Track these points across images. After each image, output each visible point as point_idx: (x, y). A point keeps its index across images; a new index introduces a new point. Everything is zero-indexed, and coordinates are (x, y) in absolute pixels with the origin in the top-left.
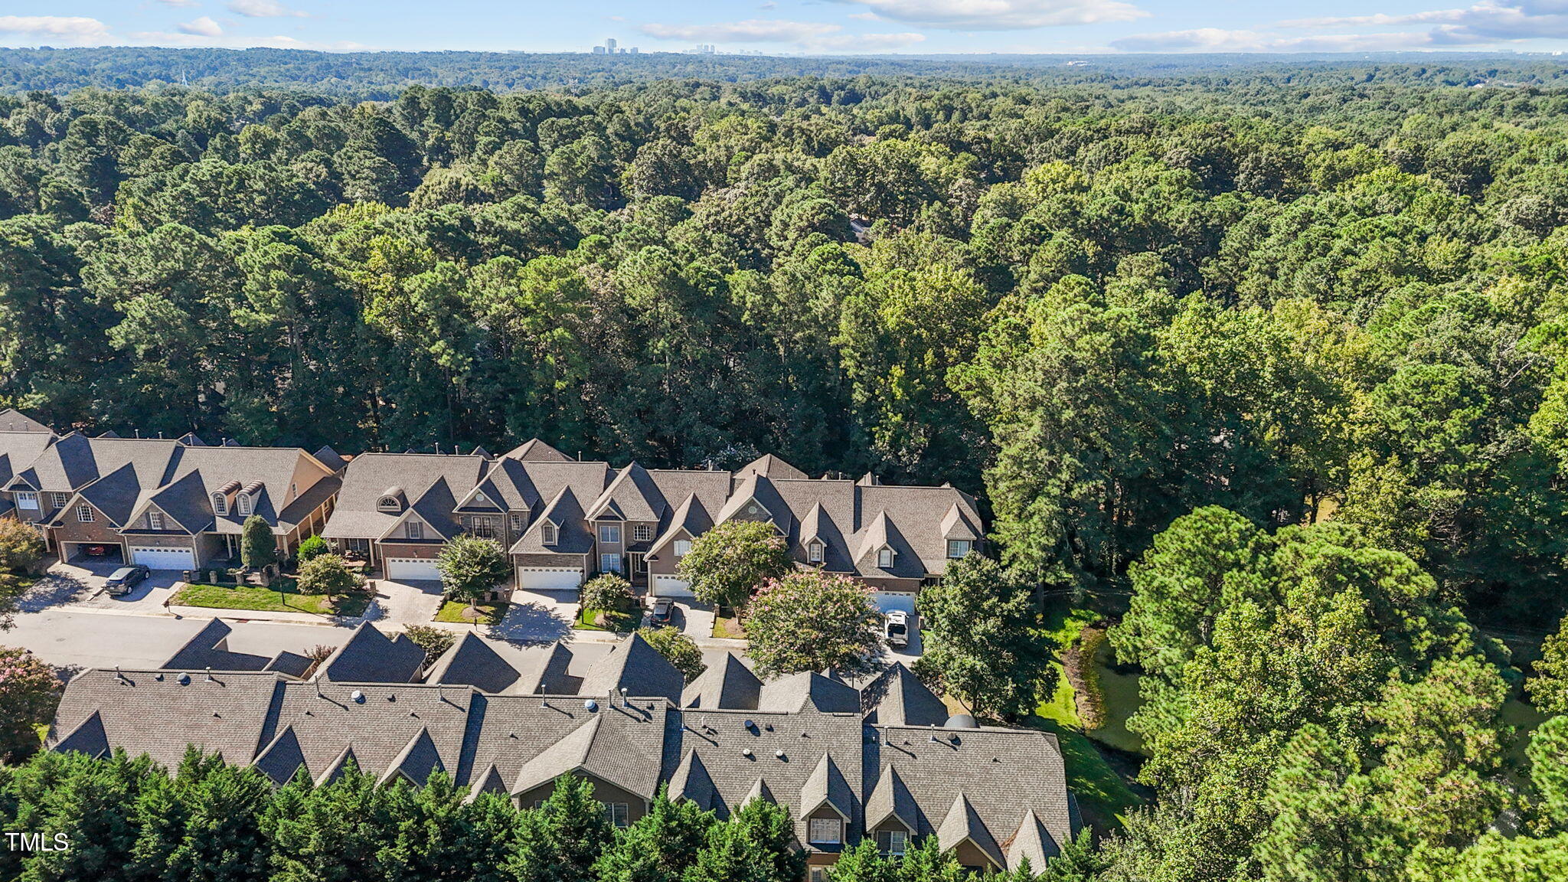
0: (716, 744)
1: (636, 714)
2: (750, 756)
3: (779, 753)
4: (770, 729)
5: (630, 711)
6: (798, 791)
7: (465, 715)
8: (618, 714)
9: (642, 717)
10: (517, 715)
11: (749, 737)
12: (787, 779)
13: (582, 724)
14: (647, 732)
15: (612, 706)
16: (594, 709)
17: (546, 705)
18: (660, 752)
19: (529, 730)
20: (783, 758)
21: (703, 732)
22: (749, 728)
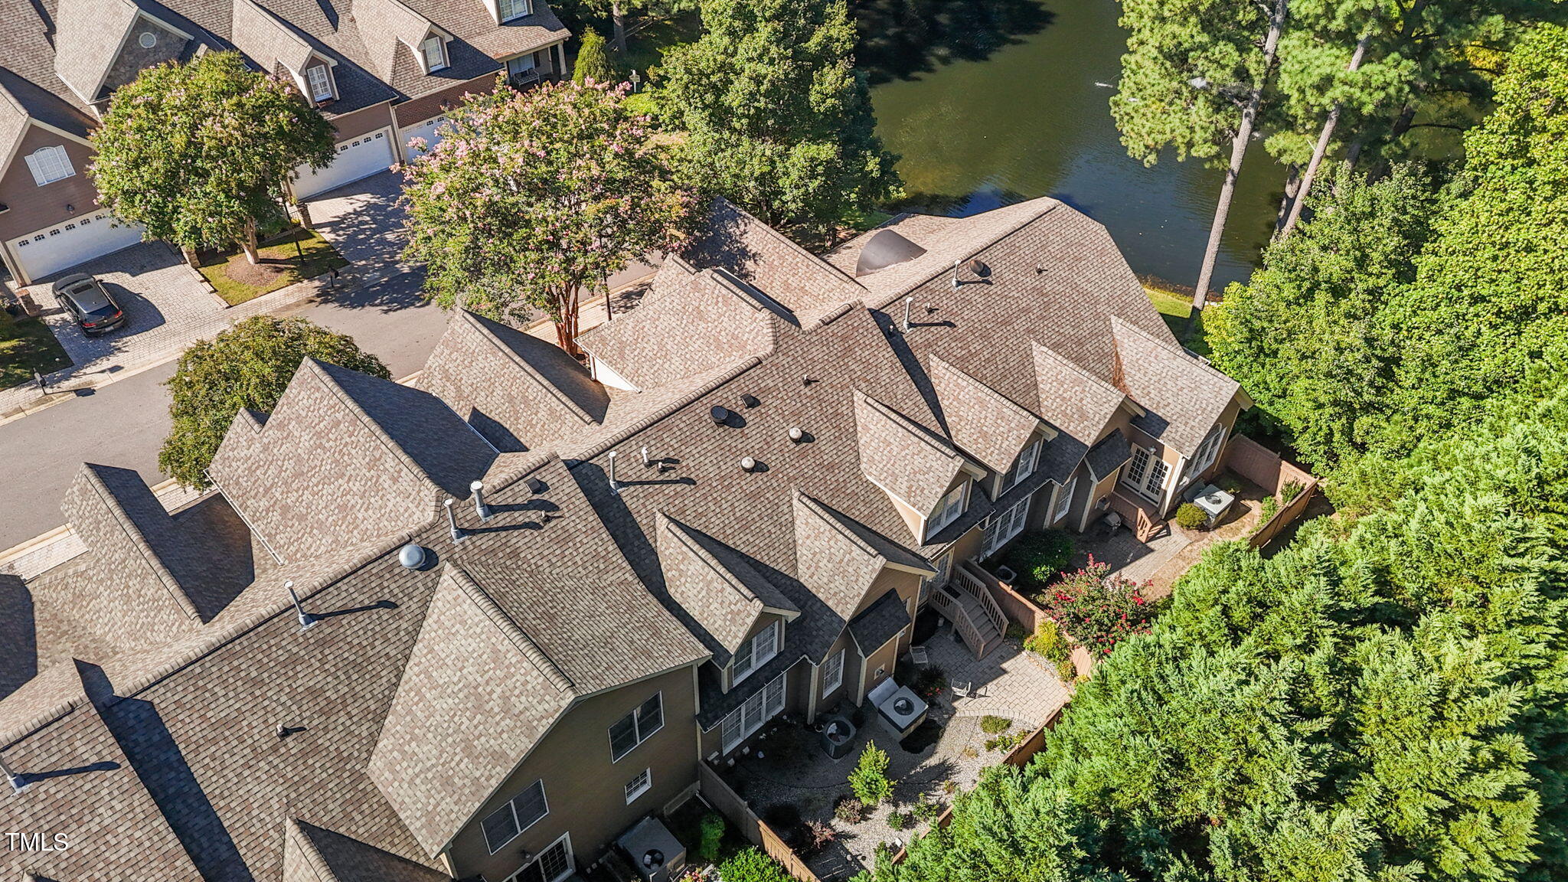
0: (689, 481)
1: (520, 517)
2: (759, 467)
3: (795, 433)
4: (752, 402)
5: (503, 519)
6: (858, 476)
7: (126, 774)
8: (485, 541)
9: (534, 516)
10: (257, 683)
11: (732, 437)
12: (831, 467)
13: (425, 605)
14: (566, 538)
15: (462, 532)
16: (429, 560)
17: (310, 618)
18: (618, 558)
19: (313, 693)
20: (806, 438)
21: (653, 474)
22: (721, 424)
